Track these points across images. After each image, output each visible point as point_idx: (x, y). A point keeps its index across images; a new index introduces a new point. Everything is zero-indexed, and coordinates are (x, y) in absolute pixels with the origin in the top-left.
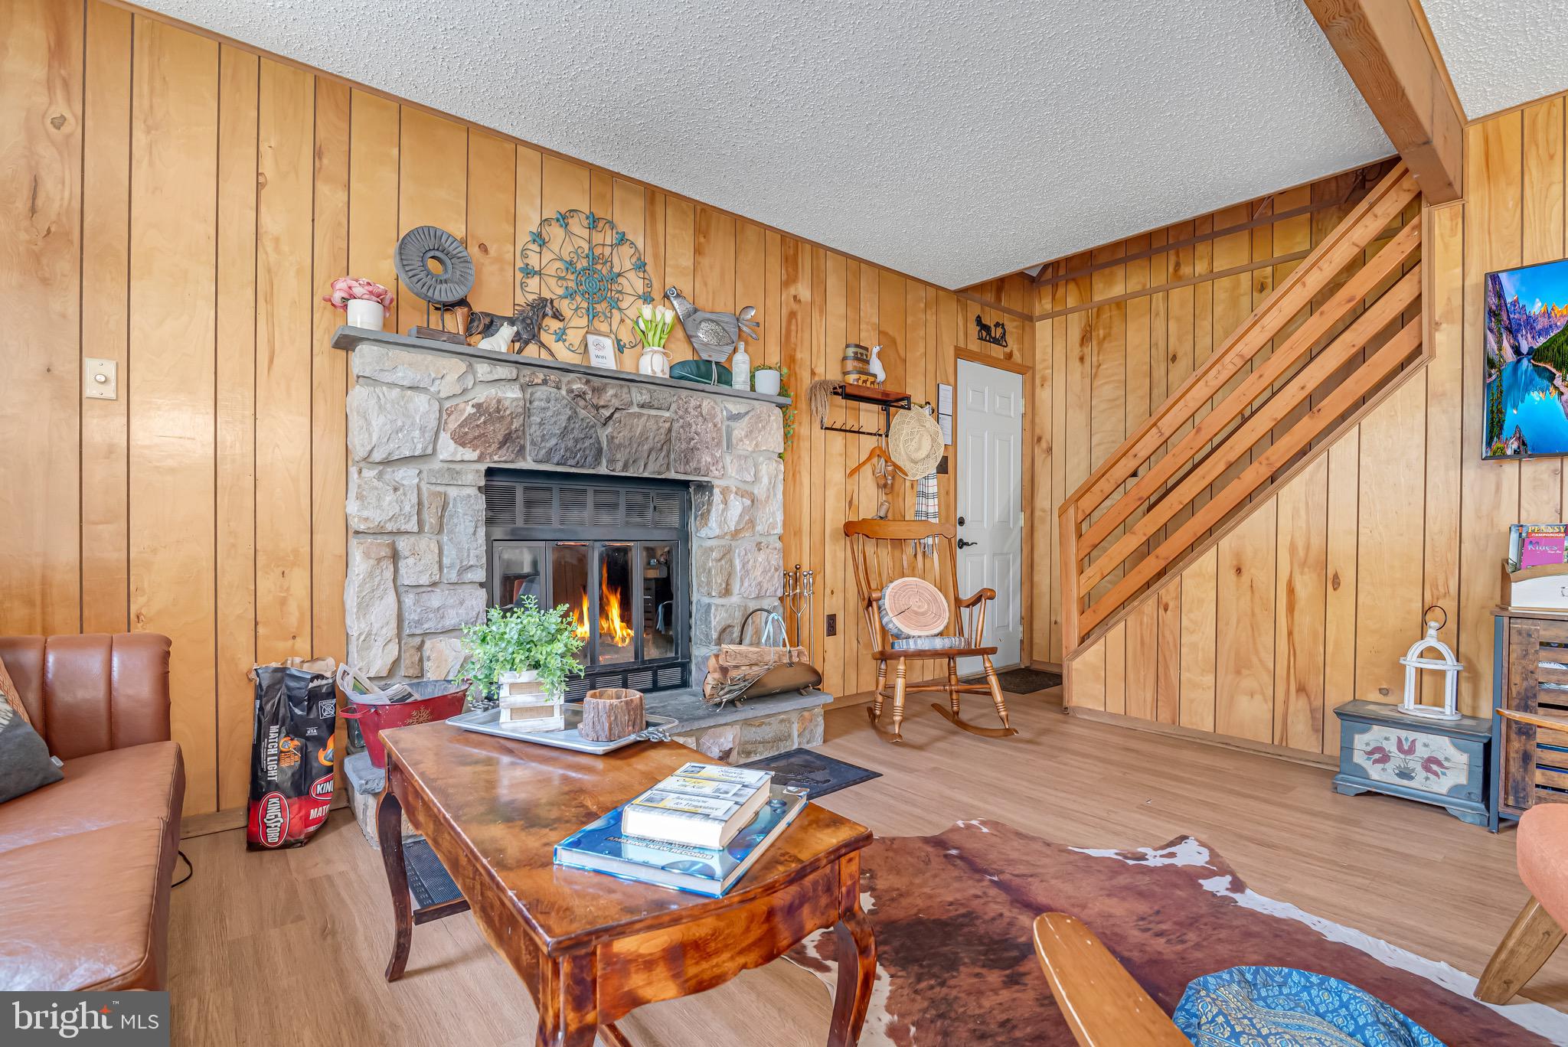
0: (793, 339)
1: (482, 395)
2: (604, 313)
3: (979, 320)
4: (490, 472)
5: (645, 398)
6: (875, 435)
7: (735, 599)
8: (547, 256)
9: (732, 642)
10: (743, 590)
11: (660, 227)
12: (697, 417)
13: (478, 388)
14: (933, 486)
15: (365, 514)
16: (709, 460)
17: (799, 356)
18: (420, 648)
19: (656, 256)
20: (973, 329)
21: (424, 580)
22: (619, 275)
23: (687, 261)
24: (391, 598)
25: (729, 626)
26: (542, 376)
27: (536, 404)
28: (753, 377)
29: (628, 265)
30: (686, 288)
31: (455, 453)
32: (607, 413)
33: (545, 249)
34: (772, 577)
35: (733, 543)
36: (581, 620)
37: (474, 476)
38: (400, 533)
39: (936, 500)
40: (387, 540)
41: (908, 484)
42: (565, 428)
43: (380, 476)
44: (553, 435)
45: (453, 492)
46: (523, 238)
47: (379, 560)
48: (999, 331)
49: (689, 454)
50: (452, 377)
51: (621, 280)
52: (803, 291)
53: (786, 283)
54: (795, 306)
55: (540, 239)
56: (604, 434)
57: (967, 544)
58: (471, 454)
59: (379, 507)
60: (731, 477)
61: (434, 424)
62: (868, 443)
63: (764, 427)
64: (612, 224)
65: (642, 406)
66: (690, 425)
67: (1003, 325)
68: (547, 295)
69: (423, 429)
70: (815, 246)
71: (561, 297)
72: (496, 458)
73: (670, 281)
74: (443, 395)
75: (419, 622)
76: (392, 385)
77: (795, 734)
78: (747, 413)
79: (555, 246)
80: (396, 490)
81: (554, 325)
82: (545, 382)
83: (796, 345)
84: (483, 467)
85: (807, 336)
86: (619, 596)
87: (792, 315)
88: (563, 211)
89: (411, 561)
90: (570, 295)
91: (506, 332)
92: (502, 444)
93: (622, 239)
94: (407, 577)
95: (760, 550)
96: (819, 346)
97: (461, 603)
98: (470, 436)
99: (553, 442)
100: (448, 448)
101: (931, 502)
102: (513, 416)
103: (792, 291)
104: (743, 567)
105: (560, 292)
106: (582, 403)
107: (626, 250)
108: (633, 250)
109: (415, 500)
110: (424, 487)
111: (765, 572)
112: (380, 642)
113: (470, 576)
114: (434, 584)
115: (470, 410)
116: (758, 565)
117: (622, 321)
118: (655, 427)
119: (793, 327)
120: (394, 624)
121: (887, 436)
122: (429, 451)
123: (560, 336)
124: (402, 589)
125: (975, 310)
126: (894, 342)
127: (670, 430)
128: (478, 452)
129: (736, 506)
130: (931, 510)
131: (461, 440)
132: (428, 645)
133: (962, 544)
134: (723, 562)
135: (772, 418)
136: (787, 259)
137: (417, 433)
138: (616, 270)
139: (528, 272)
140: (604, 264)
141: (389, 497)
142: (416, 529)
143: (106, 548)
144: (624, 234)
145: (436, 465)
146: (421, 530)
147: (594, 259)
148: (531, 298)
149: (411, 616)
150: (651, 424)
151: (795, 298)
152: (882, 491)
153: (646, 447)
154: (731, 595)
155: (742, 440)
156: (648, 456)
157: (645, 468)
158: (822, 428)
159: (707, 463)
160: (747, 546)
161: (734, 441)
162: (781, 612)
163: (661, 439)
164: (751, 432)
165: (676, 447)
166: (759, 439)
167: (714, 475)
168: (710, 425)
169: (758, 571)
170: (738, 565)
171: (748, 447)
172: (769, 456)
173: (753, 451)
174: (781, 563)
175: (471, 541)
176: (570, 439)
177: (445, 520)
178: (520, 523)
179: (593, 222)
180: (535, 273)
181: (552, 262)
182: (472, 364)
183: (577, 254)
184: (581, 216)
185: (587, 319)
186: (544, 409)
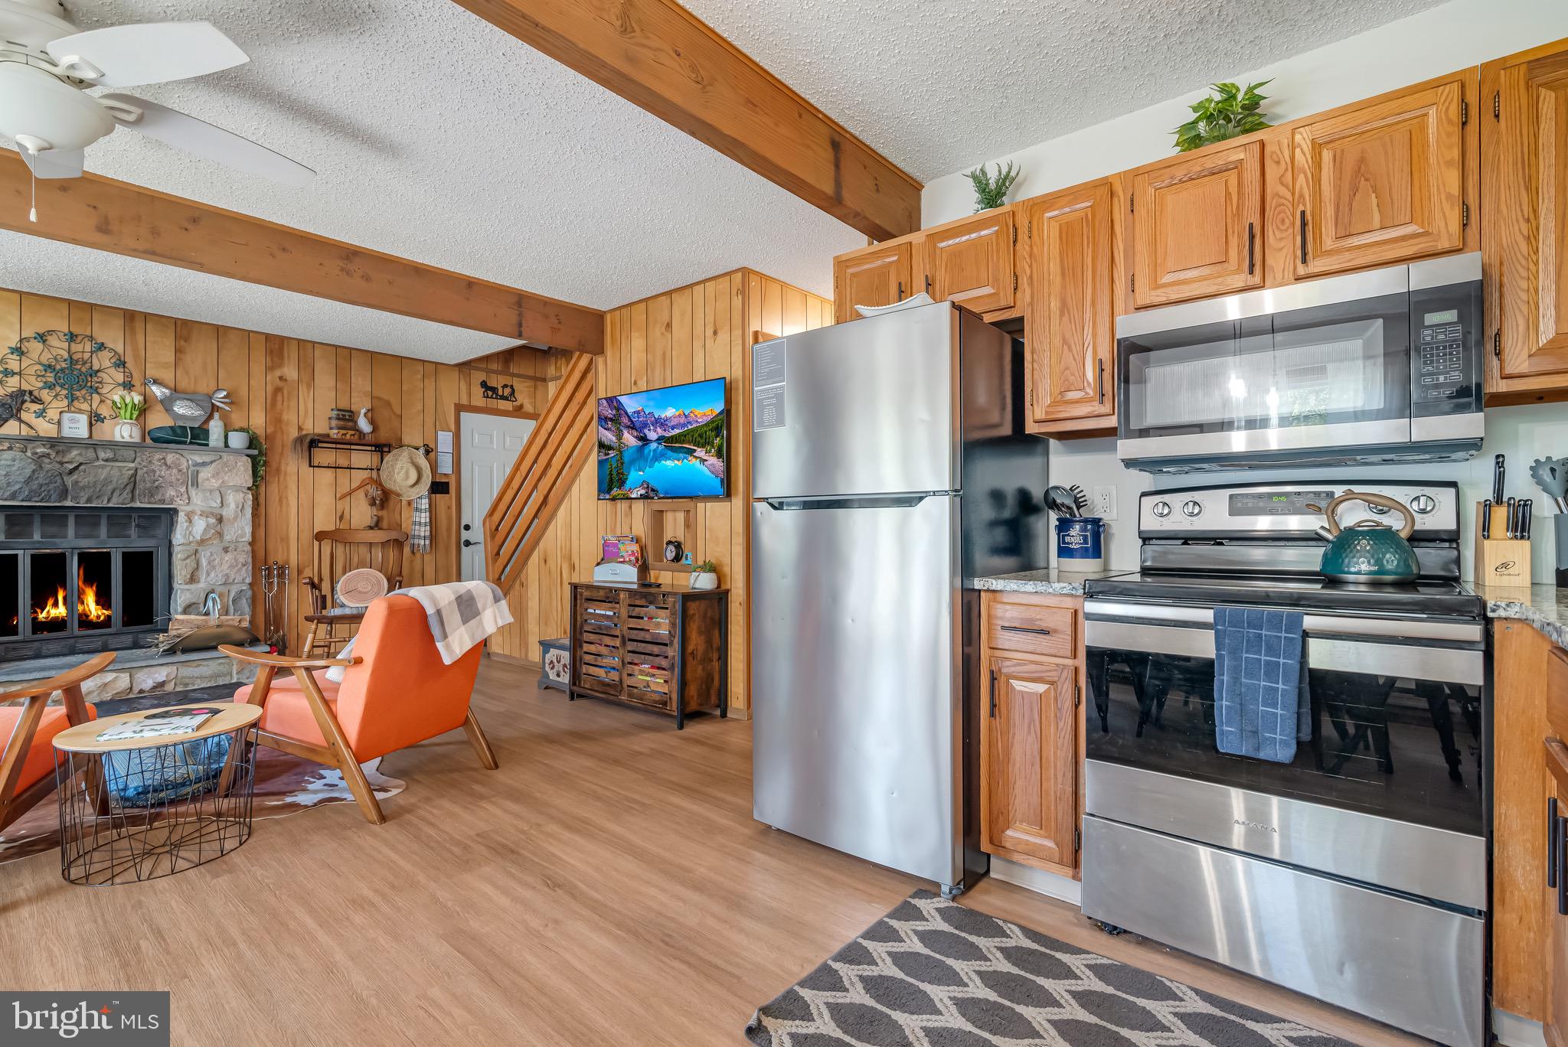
0: (278, 407)
2: (84, 398)
3: (484, 384)
5: (109, 454)
6: (365, 469)
7: (202, 585)
8: (27, 362)
9: (199, 614)
10: (209, 579)
11: (140, 338)
12: (161, 466)
14: (424, 504)
16: (174, 494)
17: (285, 417)
19: (136, 357)
20: (478, 391)
22: (98, 371)
23: (170, 357)
25: (194, 603)
26: (7, 445)
27: (3, 462)
28: (226, 437)
29: (107, 363)
30: (168, 376)
32: (69, 467)
33: (24, 357)
34: (240, 570)
35: (200, 549)
39: (428, 514)
41: (404, 503)
42: (29, 477)
44: (18, 482)
48: (507, 391)
49: (152, 492)
51: (100, 374)
52: (290, 372)
53: (269, 369)
54: (280, 384)
55: (19, 352)
56: (69, 480)
57: (470, 544)
60: (196, 504)
62: (359, 476)
63: (231, 470)
64: (91, 338)
65: (107, 460)
66: (154, 472)
67: (512, 387)
70: (301, 342)
73: (151, 372)
77: (235, 672)
78: (215, 461)
79: (34, 356)
82: (11, 449)
83: (281, 410)
85: (293, 403)
86: (96, 589)
87: (278, 390)
88: (38, 332)
90: (49, 386)
93: (102, 347)
95: (227, 552)
96: (306, 412)
99: (18, 487)
101: (423, 515)
103: (278, 373)
104: (209, 563)
105: (39, 385)
106: (46, 461)
107: (106, 354)
108: (113, 354)
111: (231, 566)
116: (224, 562)
117: (102, 401)
118: (118, 474)
119: (279, 398)
121: (379, 470)
123: (40, 414)
125: (479, 376)
126: (388, 404)
127: (135, 475)
129: (200, 526)
130: (423, 521)
133: (468, 543)
134: (188, 561)
135: (239, 464)
136: (272, 352)
138: (96, 368)
139: (8, 373)
140: (84, 363)
144: (102, 344)
147: (72, 361)
150: (115, 472)
151: (281, 378)
152: (374, 508)
153: (110, 487)
154: (199, 582)
155: (208, 479)
156: (112, 493)
157: (109, 501)
158: (310, 466)
159: (172, 496)
160: (213, 549)
161: (200, 481)
162: (249, 593)
163: (126, 481)
164: (218, 474)
165: (140, 486)
166: (226, 478)
167: (179, 504)
168: (175, 471)
169: (225, 567)
170: (204, 562)
171: (215, 483)
172: (237, 489)
173: (221, 486)
174: (250, 560)
176: (34, 484)
178: (2, 538)
179: (72, 337)
180: (15, 374)
181: (28, 366)
183: (56, 359)
184: (60, 334)
185: (67, 401)
186: (8, 465)
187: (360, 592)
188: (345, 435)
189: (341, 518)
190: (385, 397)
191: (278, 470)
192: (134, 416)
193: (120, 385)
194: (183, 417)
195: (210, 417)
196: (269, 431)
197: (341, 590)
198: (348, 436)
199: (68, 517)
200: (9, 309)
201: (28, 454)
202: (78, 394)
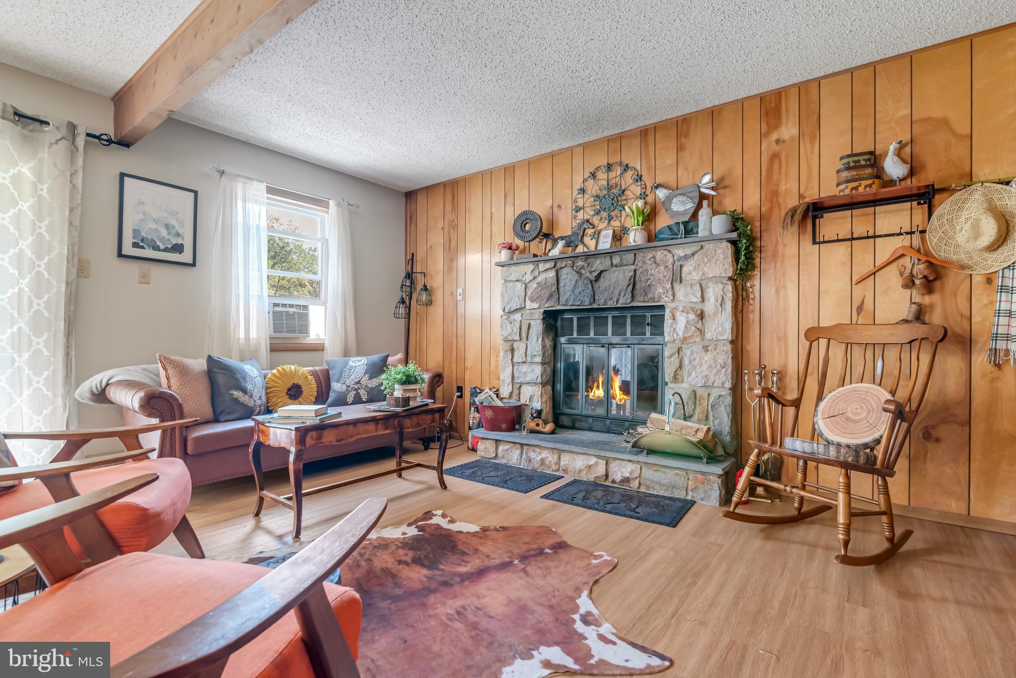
0: (775, 176)
1: (539, 279)
2: (617, 216)
4: (544, 313)
5: (618, 260)
6: (901, 234)
7: (685, 385)
8: (586, 196)
10: (690, 380)
12: (652, 265)
13: (541, 274)
15: (503, 333)
16: (661, 290)
17: (783, 188)
18: (519, 388)
19: (649, 168)
21: (520, 360)
22: (625, 190)
23: (671, 160)
24: (511, 367)
26: (565, 263)
28: (711, 224)
29: (630, 181)
30: (671, 179)
31: (530, 306)
32: (596, 274)
33: (585, 195)
34: (718, 372)
35: (683, 347)
36: (598, 387)
37: (539, 315)
38: (514, 340)
40: (510, 343)
41: (978, 279)
42: (575, 286)
43: (507, 318)
44: (568, 291)
45: (533, 322)
46: (575, 193)
49: (646, 290)
50: (529, 273)
51: (626, 193)
52: (788, 130)
53: (767, 133)
54: (776, 148)
55: (583, 191)
56: (596, 286)
58: (536, 306)
59: (506, 330)
60: (680, 300)
61: (524, 294)
63: (709, 261)
64: (621, 163)
65: (617, 266)
66: (647, 271)
68: (587, 217)
69: (519, 297)
70: (802, 87)
71: (593, 216)
72: (546, 306)
73: (659, 178)
74: (526, 281)
75: (518, 378)
76: (511, 281)
77: (690, 488)
78: (696, 252)
79: (589, 192)
80: (511, 323)
83: (779, 180)
84: (542, 310)
85: (794, 167)
87: (775, 156)
88: (592, 171)
89: (517, 352)
90: (598, 213)
92: (548, 299)
93: (627, 168)
94: (515, 360)
95: (707, 351)
96: (810, 172)
97: (533, 371)
98: (535, 297)
99: (569, 294)
100: (529, 305)
102: (552, 285)
103: (774, 136)
104: (690, 363)
105: (593, 213)
106: (583, 271)
107: (630, 173)
108: (634, 171)
109: (518, 327)
110: (523, 321)
111: (710, 367)
112: (507, 384)
113: (536, 360)
114: (524, 362)
115: (536, 286)
116: (704, 362)
117: (627, 215)
118: (623, 277)
119: (776, 166)
120: (511, 377)
121: (923, 232)
122: (523, 306)
123: (593, 237)
124: (515, 364)
126: (944, 124)
128: (538, 304)
131: (532, 300)
132: (522, 388)
134: (672, 359)
135: (718, 252)
136: (767, 114)
137: (517, 299)
138: (623, 188)
139: (578, 209)
140: (616, 186)
141: (509, 326)
142: (518, 339)
143: (461, 347)
144: (627, 165)
145: (526, 312)
146: (520, 339)
147: (609, 188)
149: (516, 375)
150: (621, 276)
151: (778, 141)
152: (914, 292)
153: (618, 290)
154: (682, 382)
155: (690, 273)
156: (619, 295)
157: (617, 302)
158: (814, 242)
159: (660, 293)
160: (695, 348)
161: (683, 275)
162: (729, 400)
163: (627, 282)
164: (699, 265)
165: (638, 287)
166: (706, 270)
167: (665, 300)
168: (662, 268)
169: (705, 367)
170: (686, 362)
171: (696, 276)
172: (716, 279)
173: (701, 280)
174: (729, 362)
175: (536, 344)
176: (577, 291)
177: (530, 334)
178: (575, 335)
179: (609, 167)
180: (580, 209)
181: (587, 201)
182: (538, 265)
183: (600, 189)
184: (602, 167)
185: (607, 222)
186: (566, 279)
187: (848, 419)
188: (856, 188)
189: (860, 309)
190: (937, 114)
191: (775, 254)
192: (640, 221)
193: (637, 198)
194: (678, 214)
195: (699, 206)
196: (763, 209)
197: (823, 413)
198: (861, 189)
199: (607, 317)
200: (578, 160)
201: (575, 268)
202: (613, 214)
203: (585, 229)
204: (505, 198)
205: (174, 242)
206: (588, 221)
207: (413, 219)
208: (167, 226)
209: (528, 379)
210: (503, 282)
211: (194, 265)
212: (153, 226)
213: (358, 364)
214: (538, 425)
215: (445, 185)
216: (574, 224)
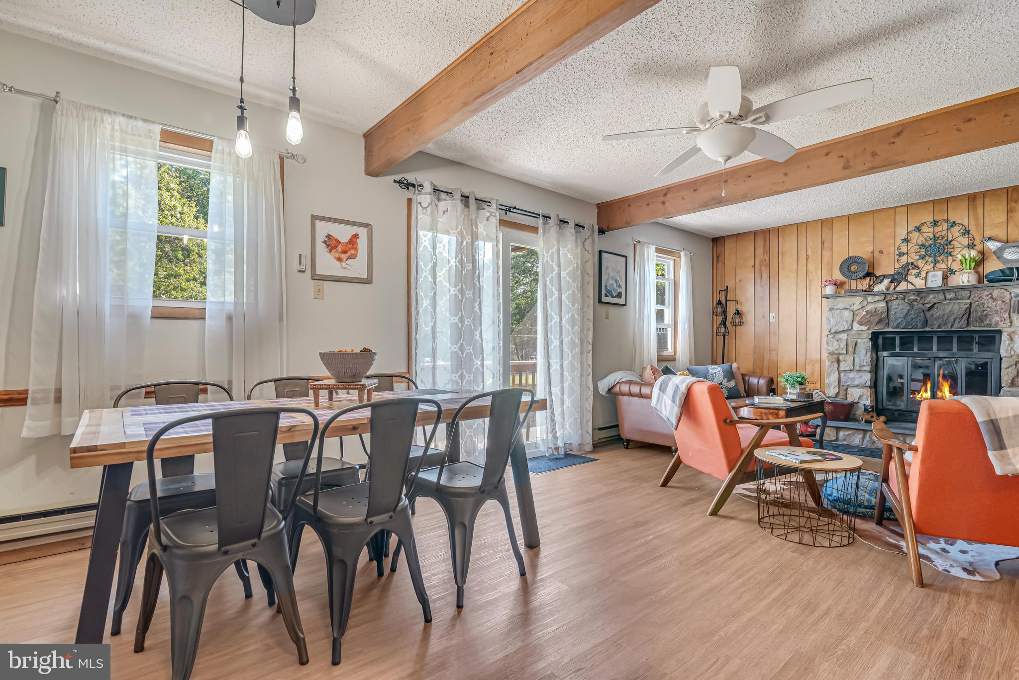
1: (869, 308)
2: (943, 261)
4: (873, 333)
5: (952, 295)
8: (910, 245)
11: (980, 210)
12: (989, 299)
13: (869, 305)
15: (829, 348)
16: (998, 319)
18: (846, 389)
19: (977, 225)
21: (847, 369)
22: (951, 241)
24: (837, 374)
26: (896, 296)
27: (893, 307)
29: (957, 234)
30: (1001, 232)
31: (859, 328)
32: (928, 306)
33: (909, 243)
36: (926, 391)
37: (867, 335)
38: (840, 354)
40: (836, 356)
42: (906, 314)
43: (834, 337)
44: (901, 317)
45: (859, 341)
46: (899, 242)
47: (832, 362)
49: (982, 319)
50: (857, 303)
51: (953, 243)
55: (906, 240)
56: (928, 314)
58: (864, 328)
59: (833, 346)
60: (1018, 326)
61: (851, 319)
64: (947, 221)
65: (951, 300)
66: (984, 304)
68: (910, 261)
69: (847, 322)
71: (918, 260)
72: (875, 328)
74: (854, 309)
75: (845, 382)
76: (837, 309)
79: (914, 241)
80: (838, 341)
81: (915, 271)
82: (897, 298)
84: (870, 332)
86: (949, 383)
88: (917, 225)
89: (843, 363)
90: (923, 257)
91: (886, 282)
92: (877, 323)
93: (954, 224)
94: (842, 368)
97: (861, 377)
98: (865, 322)
99: (900, 320)
100: (856, 327)
102: (882, 313)
105: (918, 257)
106: (915, 303)
107: (957, 228)
108: (961, 227)
109: (845, 343)
110: (849, 339)
112: (833, 387)
113: (864, 368)
114: (851, 370)
115: (864, 313)
117: (954, 260)
118: (958, 308)
120: (837, 382)
123: (918, 275)
124: (840, 371)
127: (970, 308)
128: (868, 327)
131: (860, 323)
132: (849, 389)
134: (1010, 369)
137: (844, 323)
138: (950, 239)
139: (901, 254)
140: (943, 238)
141: (836, 343)
142: (845, 353)
143: (774, 358)
144: (954, 222)
145: (853, 332)
146: (847, 353)
147: (935, 238)
148: (902, 264)
149: (843, 379)
150: (956, 307)
153: (953, 317)
156: (954, 321)
157: (952, 326)
159: (997, 321)
163: (962, 313)
165: (974, 315)
167: (1003, 326)
168: (999, 302)
175: (864, 356)
176: (909, 318)
177: (856, 350)
178: (898, 350)
179: (935, 223)
180: (904, 254)
181: (913, 247)
182: (866, 298)
183: (926, 240)
184: (929, 224)
185: (932, 265)
186: (896, 308)
192: (972, 267)
193: (966, 247)
194: (1011, 261)
199: (932, 337)
200: (901, 218)
201: (906, 301)
202: (939, 259)
203: (909, 270)
204: (823, 243)
205: (618, 291)
206: (912, 264)
207: (720, 259)
208: (616, 281)
209: (857, 382)
210: (828, 309)
211: (625, 305)
212: (611, 282)
213: (716, 371)
214: (872, 417)
215: (756, 233)
216: (897, 266)
